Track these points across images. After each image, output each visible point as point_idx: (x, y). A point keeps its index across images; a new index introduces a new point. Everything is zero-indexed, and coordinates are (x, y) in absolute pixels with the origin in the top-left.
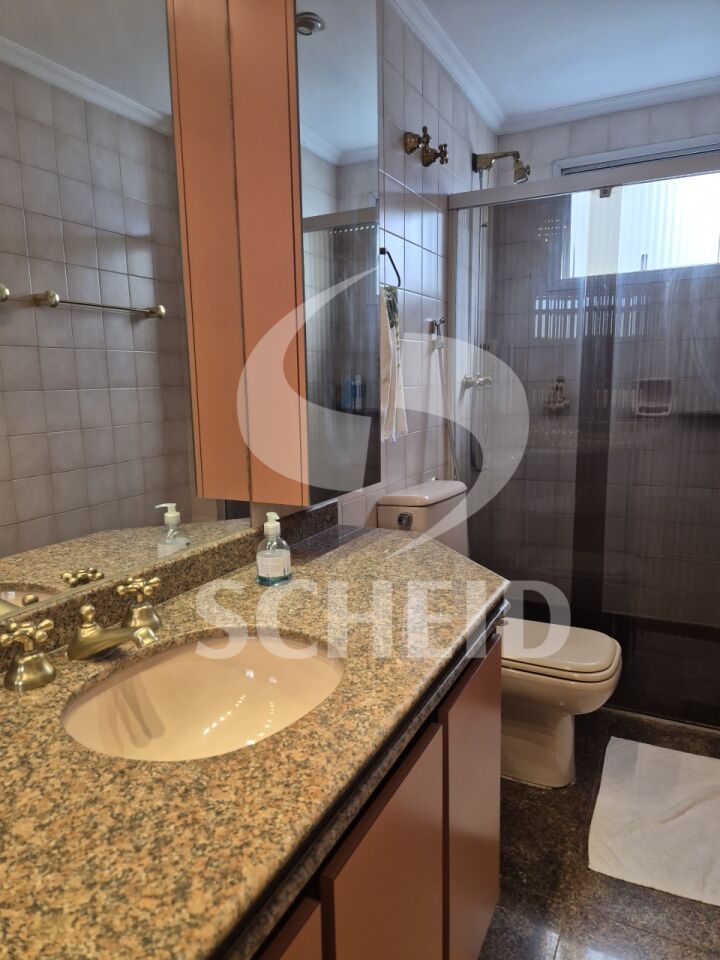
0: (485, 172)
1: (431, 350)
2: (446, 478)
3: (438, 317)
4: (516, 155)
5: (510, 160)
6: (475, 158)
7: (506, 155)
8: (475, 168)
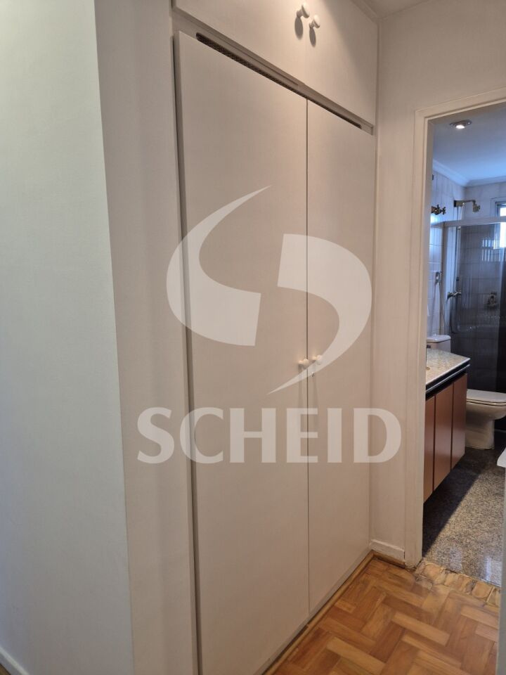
0: (460, 208)
1: (436, 283)
2: (440, 334)
3: (439, 271)
4: (474, 202)
5: (472, 203)
6: (455, 202)
7: (469, 201)
8: (455, 206)
